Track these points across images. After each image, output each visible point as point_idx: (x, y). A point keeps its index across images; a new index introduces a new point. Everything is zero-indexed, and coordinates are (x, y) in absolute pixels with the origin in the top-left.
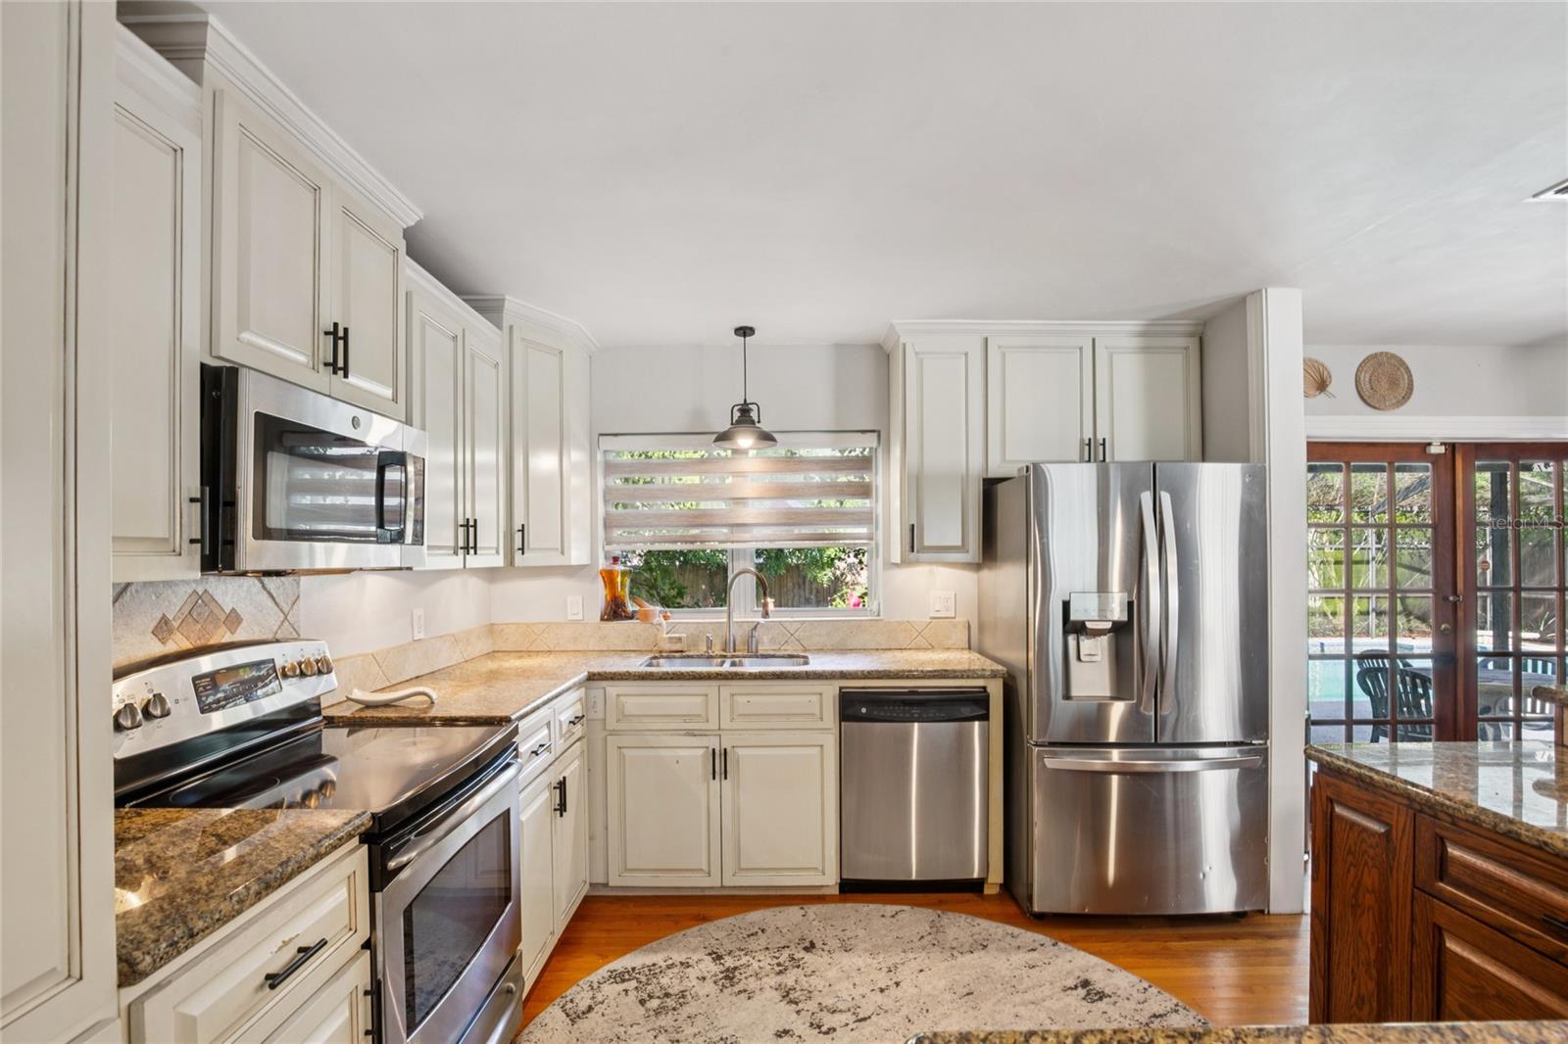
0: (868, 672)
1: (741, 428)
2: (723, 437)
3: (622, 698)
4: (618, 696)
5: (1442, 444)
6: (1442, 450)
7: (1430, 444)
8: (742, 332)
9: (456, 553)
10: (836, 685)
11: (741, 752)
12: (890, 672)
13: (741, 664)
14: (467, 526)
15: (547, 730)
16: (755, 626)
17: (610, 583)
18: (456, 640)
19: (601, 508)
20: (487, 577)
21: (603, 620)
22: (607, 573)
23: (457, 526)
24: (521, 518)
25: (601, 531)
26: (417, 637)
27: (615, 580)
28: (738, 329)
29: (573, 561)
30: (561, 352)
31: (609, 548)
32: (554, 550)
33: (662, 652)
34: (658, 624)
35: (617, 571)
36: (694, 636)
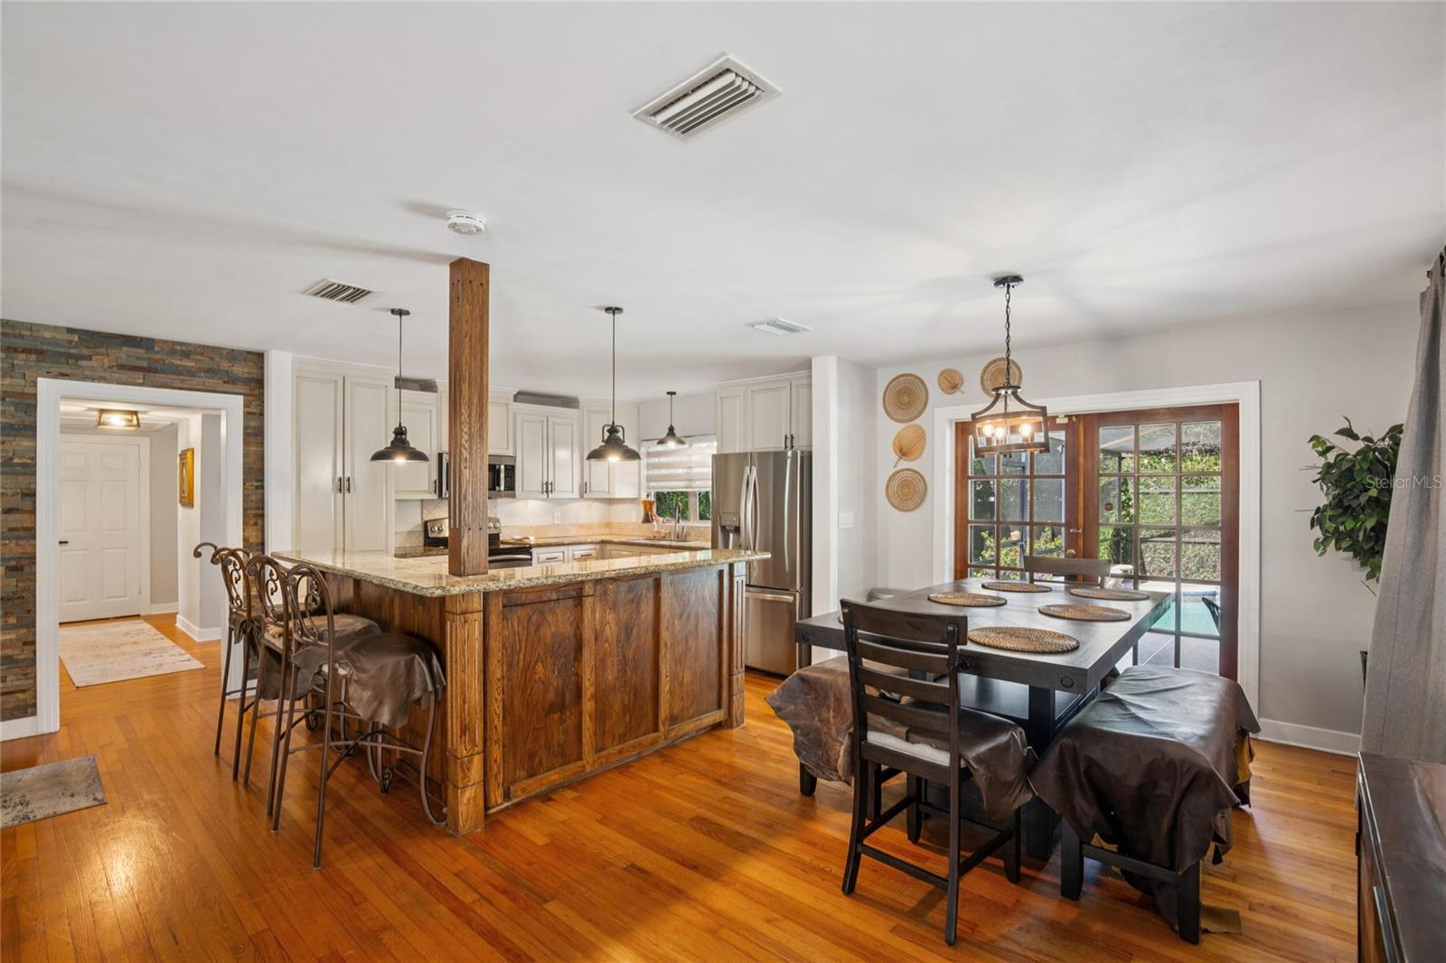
1: (670, 437)
2: (661, 442)
3: (612, 551)
4: (610, 550)
5: (1066, 416)
6: (1066, 420)
7: (1057, 417)
8: (670, 394)
9: (543, 493)
14: (547, 483)
15: (561, 554)
16: (683, 528)
17: (645, 507)
18: (581, 526)
19: (644, 473)
20: (561, 502)
21: (643, 522)
22: (645, 502)
23: (543, 484)
24: (586, 480)
25: (644, 483)
26: (556, 522)
27: (648, 505)
28: (668, 393)
29: (617, 496)
30: (609, 412)
31: (648, 491)
32: (604, 492)
33: (654, 537)
34: (655, 525)
35: (648, 501)
36: (665, 531)
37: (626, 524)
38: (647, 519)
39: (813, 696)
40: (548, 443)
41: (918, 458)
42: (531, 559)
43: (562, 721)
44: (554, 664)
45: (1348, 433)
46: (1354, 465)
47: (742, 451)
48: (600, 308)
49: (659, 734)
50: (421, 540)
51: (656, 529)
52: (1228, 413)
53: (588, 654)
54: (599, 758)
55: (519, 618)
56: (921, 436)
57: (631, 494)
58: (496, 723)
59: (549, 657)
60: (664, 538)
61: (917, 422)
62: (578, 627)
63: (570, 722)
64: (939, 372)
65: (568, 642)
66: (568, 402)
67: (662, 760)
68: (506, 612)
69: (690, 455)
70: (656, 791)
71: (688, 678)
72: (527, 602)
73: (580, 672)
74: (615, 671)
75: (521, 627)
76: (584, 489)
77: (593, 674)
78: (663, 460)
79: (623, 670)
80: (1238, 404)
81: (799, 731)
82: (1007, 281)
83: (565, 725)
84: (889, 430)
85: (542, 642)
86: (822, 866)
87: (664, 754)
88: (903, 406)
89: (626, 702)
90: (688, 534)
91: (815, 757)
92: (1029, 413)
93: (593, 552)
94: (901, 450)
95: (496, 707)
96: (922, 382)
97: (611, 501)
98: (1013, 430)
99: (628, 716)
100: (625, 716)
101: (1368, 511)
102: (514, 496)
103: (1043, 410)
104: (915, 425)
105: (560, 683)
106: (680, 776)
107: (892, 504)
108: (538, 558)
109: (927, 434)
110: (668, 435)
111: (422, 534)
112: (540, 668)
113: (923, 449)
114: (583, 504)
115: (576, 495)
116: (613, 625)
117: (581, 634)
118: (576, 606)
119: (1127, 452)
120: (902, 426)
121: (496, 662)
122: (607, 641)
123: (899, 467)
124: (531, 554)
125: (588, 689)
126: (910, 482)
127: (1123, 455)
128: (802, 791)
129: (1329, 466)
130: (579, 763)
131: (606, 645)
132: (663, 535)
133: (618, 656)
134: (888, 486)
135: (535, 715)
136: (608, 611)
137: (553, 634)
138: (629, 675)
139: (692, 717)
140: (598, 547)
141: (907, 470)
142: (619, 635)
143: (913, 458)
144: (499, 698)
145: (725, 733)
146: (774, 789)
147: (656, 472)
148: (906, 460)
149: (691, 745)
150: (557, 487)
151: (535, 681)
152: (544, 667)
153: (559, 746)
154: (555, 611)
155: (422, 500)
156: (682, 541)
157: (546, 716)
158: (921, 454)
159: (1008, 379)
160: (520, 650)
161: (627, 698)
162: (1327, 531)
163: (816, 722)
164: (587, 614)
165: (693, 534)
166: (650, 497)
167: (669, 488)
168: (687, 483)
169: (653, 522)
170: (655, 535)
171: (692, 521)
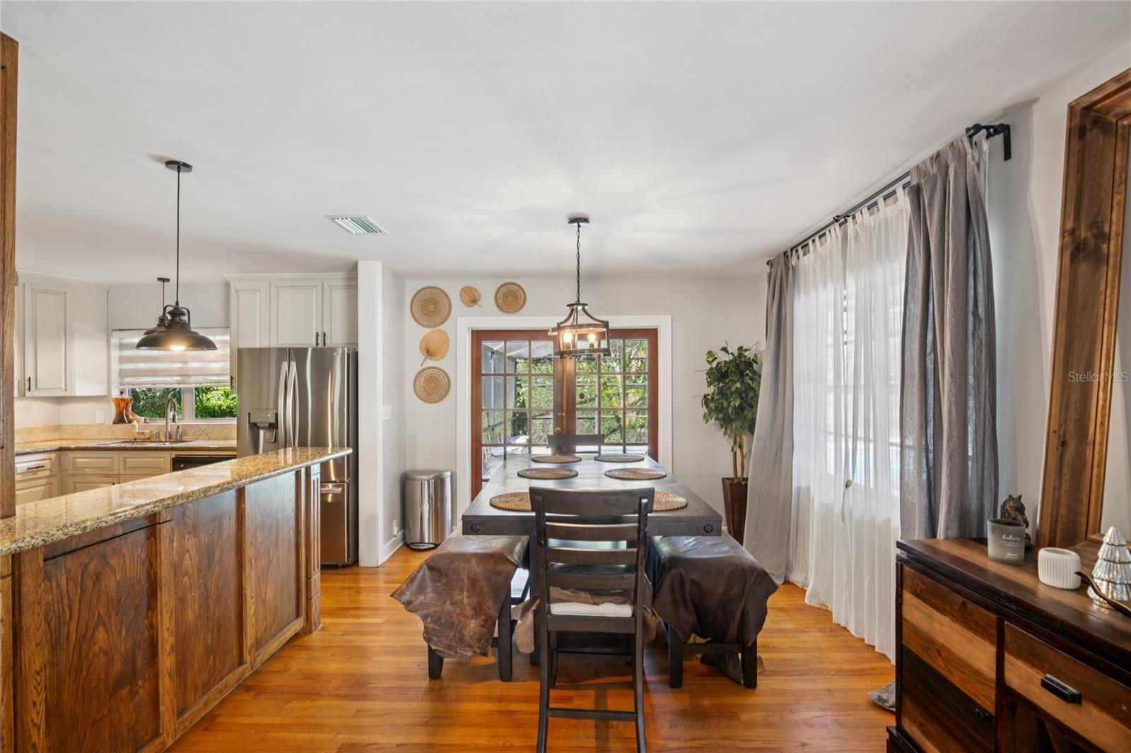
0: (184, 447)
3: (75, 459)
8: (162, 280)
10: (175, 453)
12: (194, 447)
16: (178, 427)
17: (118, 406)
19: (115, 367)
21: (114, 423)
22: (116, 400)
24: (29, 374)
25: (115, 378)
27: (120, 403)
28: (159, 279)
29: (78, 394)
30: (65, 293)
31: (123, 387)
32: (58, 389)
33: (135, 439)
34: (133, 426)
35: (121, 399)
36: (151, 432)
37: (87, 426)
38: (120, 419)
39: (444, 581)
41: (442, 358)
43: (133, 694)
44: (121, 623)
45: (725, 349)
46: (728, 369)
47: (264, 346)
48: (158, 159)
49: (245, 666)
51: (137, 431)
52: (652, 334)
53: (166, 599)
54: (183, 722)
55: (68, 571)
56: (446, 340)
57: (97, 391)
58: (35, 738)
59: (113, 614)
60: (149, 440)
61: (441, 327)
62: (151, 565)
63: (143, 693)
64: (462, 286)
65: (138, 587)
67: (252, 694)
68: (48, 568)
70: (271, 735)
71: (270, 593)
72: (81, 545)
73: (154, 624)
74: (196, 607)
75: (71, 584)
76: (26, 385)
77: (173, 622)
79: (205, 606)
80: (657, 329)
81: (429, 619)
82: (578, 220)
83: (137, 698)
84: (416, 333)
85: (103, 597)
86: (501, 743)
87: (250, 686)
88: (429, 314)
89: (209, 641)
90: (184, 433)
91: (446, 640)
92: (595, 326)
93: (46, 463)
94: (428, 352)
95: (34, 716)
96: (447, 296)
97: (65, 400)
98: (582, 337)
99: (212, 658)
100: (208, 657)
101: (734, 396)
103: (606, 324)
104: (439, 331)
105: (129, 645)
106: (288, 706)
107: (420, 398)
109: (451, 340)
112: (101, 635)
113: (447, 351)
116: (193, 552)
117: (155, 573)
118: (149, 538)
119: (520, 359)
120: (427, 331)
121: (34, 645)
122: (186, 574)
123: (424, 367)
125: (167, 639)
126: (435, 378)
127: (518, 360)
128: (430, 677)
129: (711, 369)
130: (158, 741)
131: (186, 578)
132: (147, 437)
133: (200, 589)
134: (415, 381)
135: (95, 702)
136: (187, 536)
137: (118, 583)
138: (212, 609)
139: (275, 635)
140: (53, 456)
141: (433, 368)
142: (200, 562)
143: (438, 358)
144: (40, 699)
145: (306, 640)
146: (400, 683)
147: (131, 366)
148: (431, 359)
149: (278, 665)
151: (95, 654)
152: (106, 631)
153: (129, 730)
154: (120, 551)
156: (174, 442)
157: (110, 698)
158: (445, 355)
159: (578, 298)
160: (71, 617)
161: (210, 636)
162: (711, 409)
163: (448, 606)
164: (164, 546)
165: (190, 433)
166: (124, 395)
167: (153, 384)
168: (179, 378)
169: (130, 422)
170: (137, 437)
171: (188, 419)
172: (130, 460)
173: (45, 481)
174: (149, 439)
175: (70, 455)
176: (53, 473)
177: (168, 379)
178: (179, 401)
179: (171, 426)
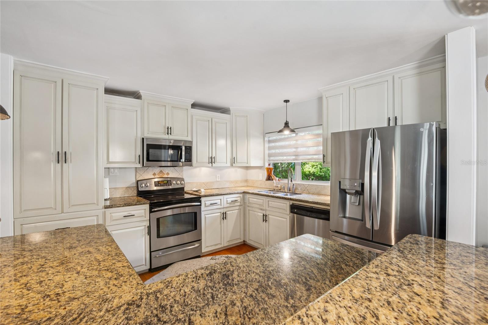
0: (297, 199)
1: (286, 128)
2: (280, 131)
3: (250, 198)
4: (249, 198)
8: (286, 101)
9: (209, 163)
10: (291, 202)
11: (270, 216)
12: (302, 200)
13: (287, 195)
14: (211, 158)
15: (220, 200)
16: (294, 185)
17: (268, 171)
18: (232, 182)
19: (267, 152)
20: (220, 168)
21: (266, 180)
22: (267, 169)
23: (209, 158)
24: (234, 156)
25: (267, 158)
26: (217, 180)
27: (269, 170)
29: (252, 165)
30: (247, 116)
31: (269, 162)
32: (244, 162)
33: (274, 189)
34: (273, 182)
35: (269, 168)
36: (281, 186)
37: (256, 181)
38: (269, 178)
40: (212, 135)
42: (201, 205)
50: (136, 192)
51: (275, 185)
57: (259, 163)
66: (224, 111)
69: (296, 140)
76: (233, 161)
78: (277, 144)
90: (296, 189)
93: (239, 199)
97: (247, 168)
102: (191, 165)
108: (205, 204)
110: (284, 127)
111: (136, 188)
114: (232, 170)
115: (229, 164)
124: (200, 202)
132: (279, 188)
140: (241, 195)
147: (273, 151)
150: (218, 159)
155: (136, 168)
156: (291, 195)
165: (299, 189)
166: (270, 166)
167: (282, 160)
168: (294, 157)
169: (273, 180)
170: (275, 188)
171: (298, 180)
172: (271, 202)
173: (238, 208)
174: (280, 190)
175: (247, 196)
176: (241, 204)
177: (289, 158)
178: (294, 169)
179: (291, 185)
